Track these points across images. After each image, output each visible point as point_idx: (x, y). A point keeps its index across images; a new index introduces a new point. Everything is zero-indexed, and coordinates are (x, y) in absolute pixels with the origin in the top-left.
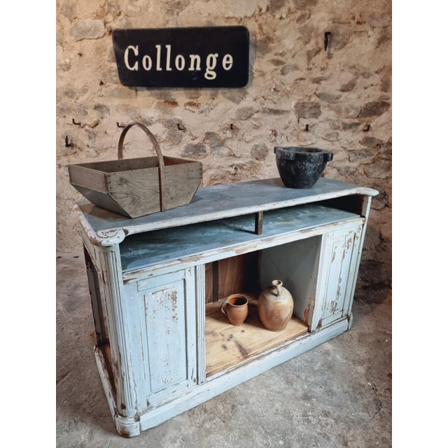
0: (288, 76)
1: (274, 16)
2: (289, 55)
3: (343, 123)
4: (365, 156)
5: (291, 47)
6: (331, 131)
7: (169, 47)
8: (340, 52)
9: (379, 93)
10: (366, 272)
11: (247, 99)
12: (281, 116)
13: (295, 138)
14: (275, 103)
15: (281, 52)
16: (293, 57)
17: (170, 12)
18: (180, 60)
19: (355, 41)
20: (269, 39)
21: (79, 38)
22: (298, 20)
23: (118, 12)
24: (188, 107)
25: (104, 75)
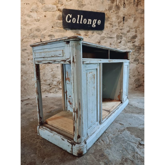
0: (113, 28)
1: (110, 12)
2: (114, 22)
3: (128, 41)
4: (133, 49)
5: (115, 20)
6: (125, 43)
7: (82, 16)
8: (126, 22)
9: (135, 33)
10: (137, 83)
11: (103, 34)
12: (112, 39)
13: (116, 45)
14: (111, 35)
15: (112, 21)
16: (115, 23)
17: (79, 6)
18: (85, 20)
19: (129, 20)
20: (109, 18)
21: (45, 11)
22: (116, 14)
23: (62, 4)
24: (85, 36)
25: (54, 24)
